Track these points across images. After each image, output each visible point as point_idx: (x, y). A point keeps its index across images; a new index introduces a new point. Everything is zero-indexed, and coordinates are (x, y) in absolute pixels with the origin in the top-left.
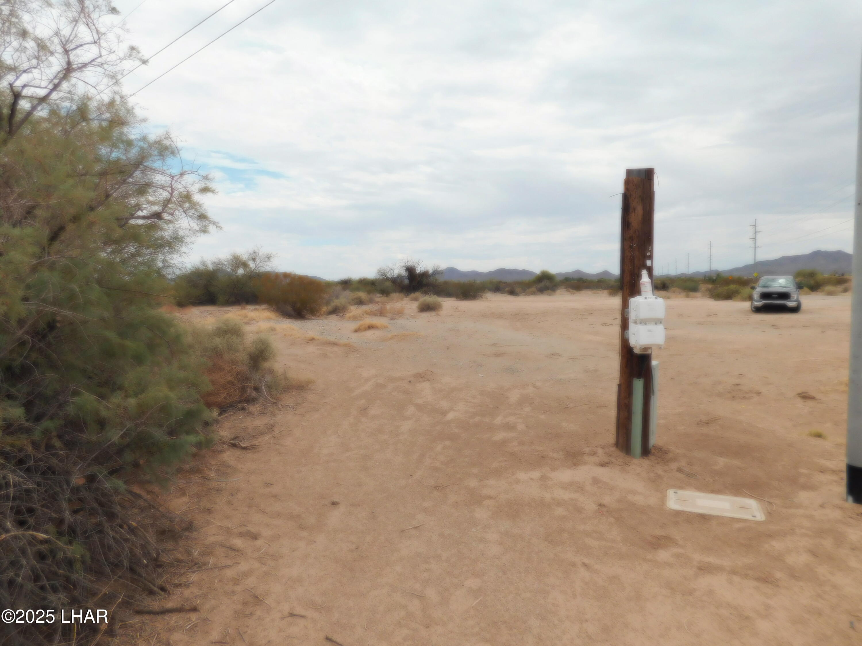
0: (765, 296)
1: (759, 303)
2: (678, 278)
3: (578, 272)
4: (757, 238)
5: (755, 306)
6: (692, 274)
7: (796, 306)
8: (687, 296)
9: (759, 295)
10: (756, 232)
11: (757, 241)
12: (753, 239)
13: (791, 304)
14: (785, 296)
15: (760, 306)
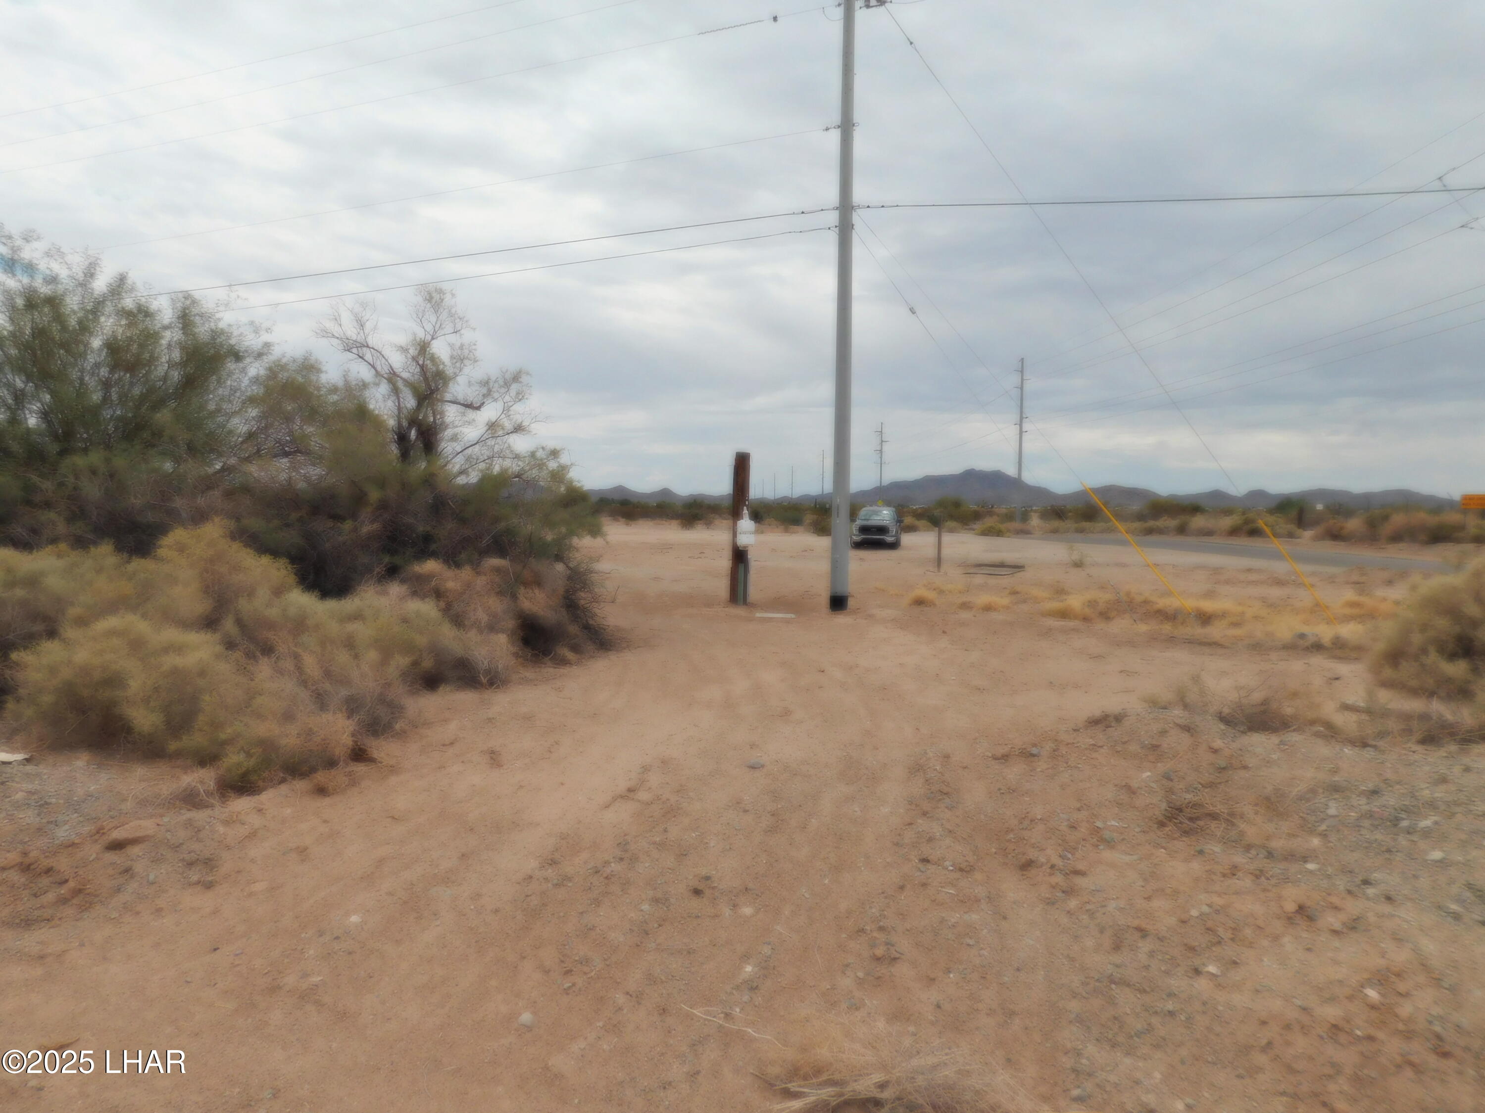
0: (864, 529)
1: (857, 538)
2: (778, 504)
3: (620, 489)
4: (883, 450)
5: (855, 541)
6: (798, 497)
7: (895, 541)
8: (786, 531)
9: (858, 528)
10: (882, 441)
11: (883, 453)
12: (878, 452)
13: (889, 539)
14: (882, 530)
15: (859, 541)
